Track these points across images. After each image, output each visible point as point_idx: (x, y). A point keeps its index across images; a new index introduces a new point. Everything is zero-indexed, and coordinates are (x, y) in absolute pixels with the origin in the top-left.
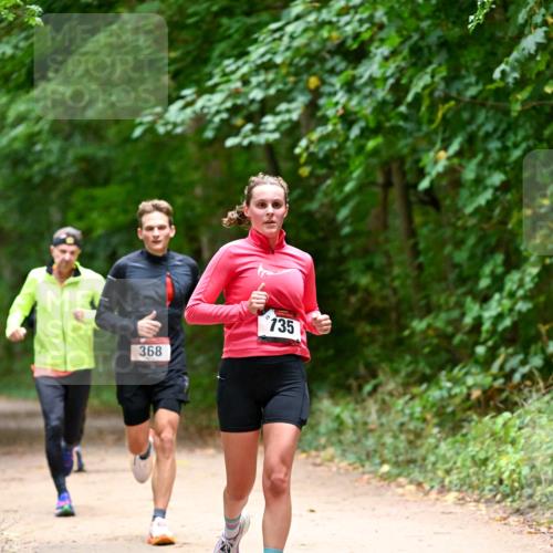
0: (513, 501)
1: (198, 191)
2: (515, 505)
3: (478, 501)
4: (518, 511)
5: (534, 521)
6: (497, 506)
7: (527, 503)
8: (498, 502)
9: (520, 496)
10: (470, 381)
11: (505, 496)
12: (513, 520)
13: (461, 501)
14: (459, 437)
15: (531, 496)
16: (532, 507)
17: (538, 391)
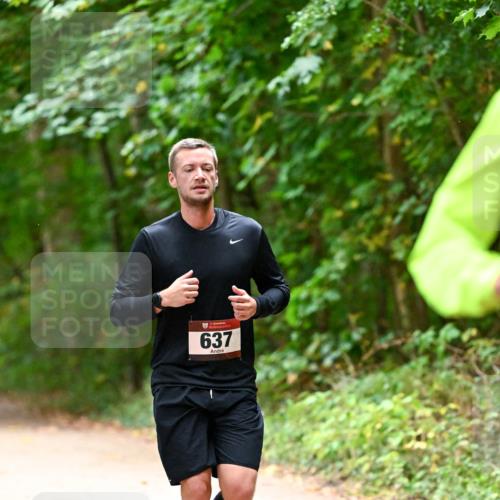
0: (326, 474)
1: (41, 194)
2: (329, 477)
3: (294, 474)
4: (331, 483)
5: (345, 491)
6: (312, 478)
7: (338, 476)
8: (314, 474)
9: (333, 469)
10: (287, 365)
11: (319, 469)
12: (327, 490)
13: (280, 474)
14: (277, 416)
15: (341, 470)
16: (344, 479)
17: (347, 374)
